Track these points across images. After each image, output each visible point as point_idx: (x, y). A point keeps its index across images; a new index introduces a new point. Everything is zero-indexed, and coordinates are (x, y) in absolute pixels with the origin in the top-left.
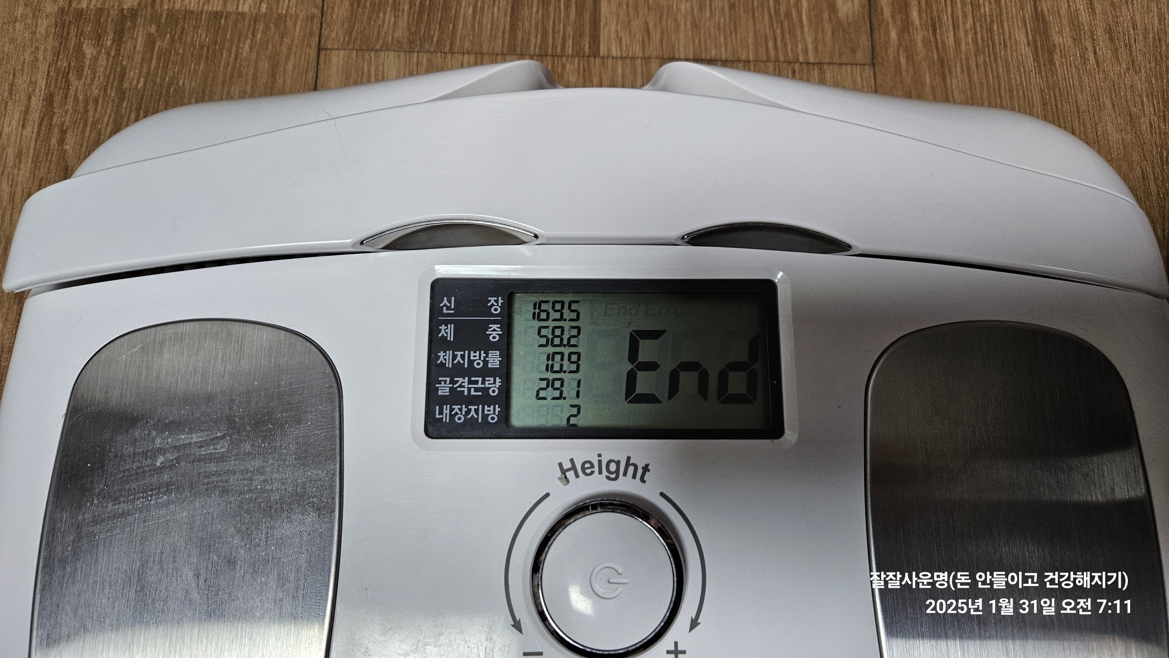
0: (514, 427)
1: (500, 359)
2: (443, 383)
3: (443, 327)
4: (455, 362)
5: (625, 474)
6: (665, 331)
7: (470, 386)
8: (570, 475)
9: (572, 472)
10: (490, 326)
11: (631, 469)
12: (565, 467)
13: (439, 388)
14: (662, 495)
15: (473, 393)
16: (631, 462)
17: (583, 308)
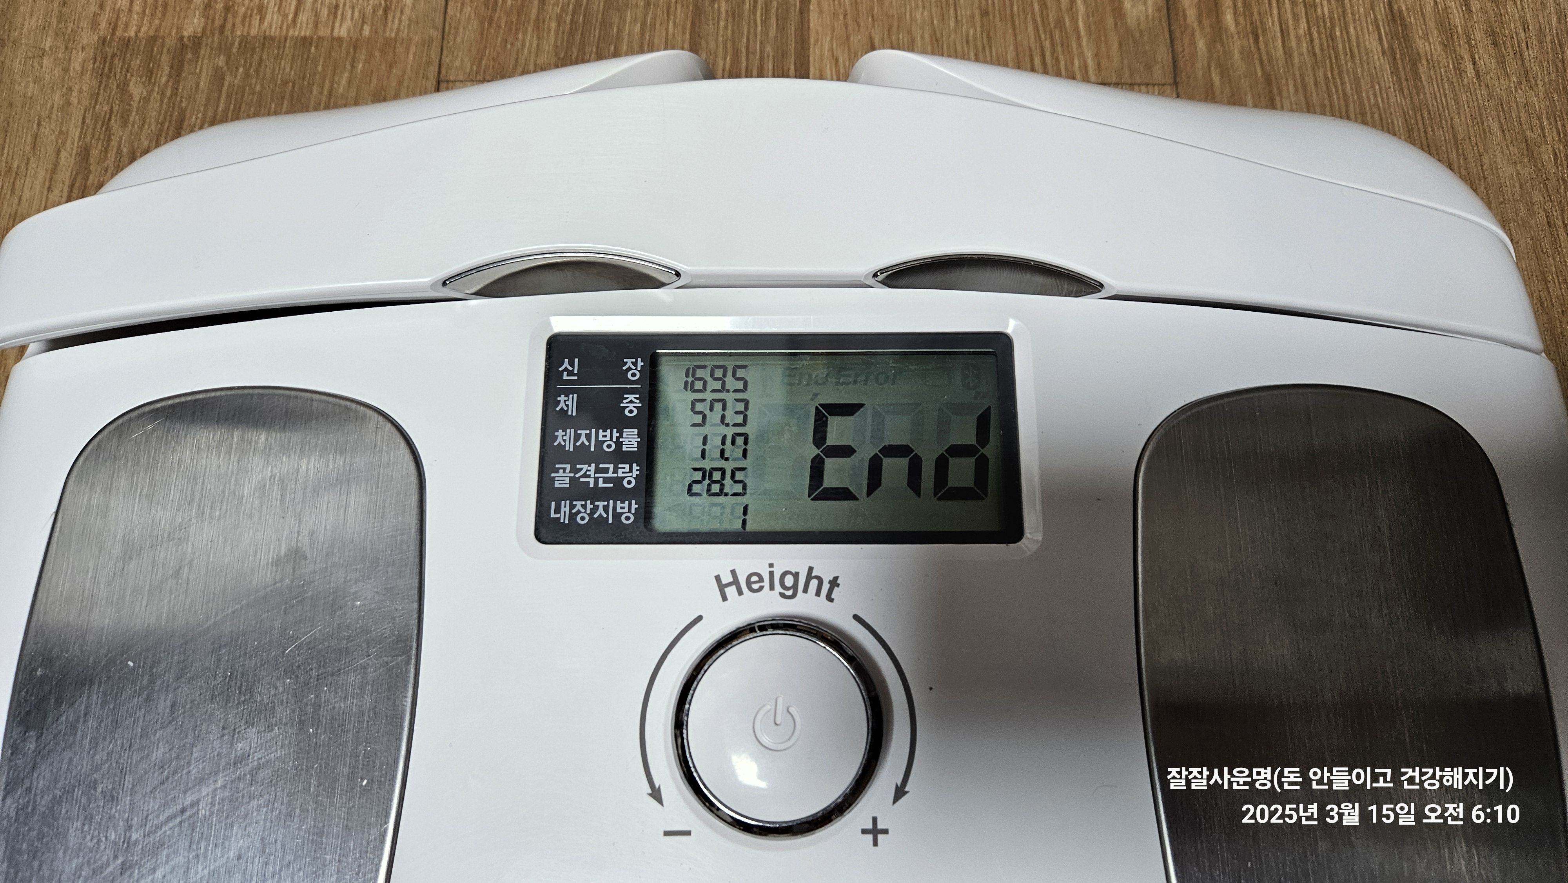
0: (658, 530)
1: (639, 440)
2: (561, 471)
3: (562, 398)
4: (578, 444)
5: (805, 590)
6: (864, 405)
7: (597, 475)
8: (731, 591)
9: (733, 588)
10: (626, 396)
11: (814, 583)
12: (724, 582)
13: (556, 479)
14: (856, 617)
15: (601, 484)
16: (813, 575)
17: (752, 374)
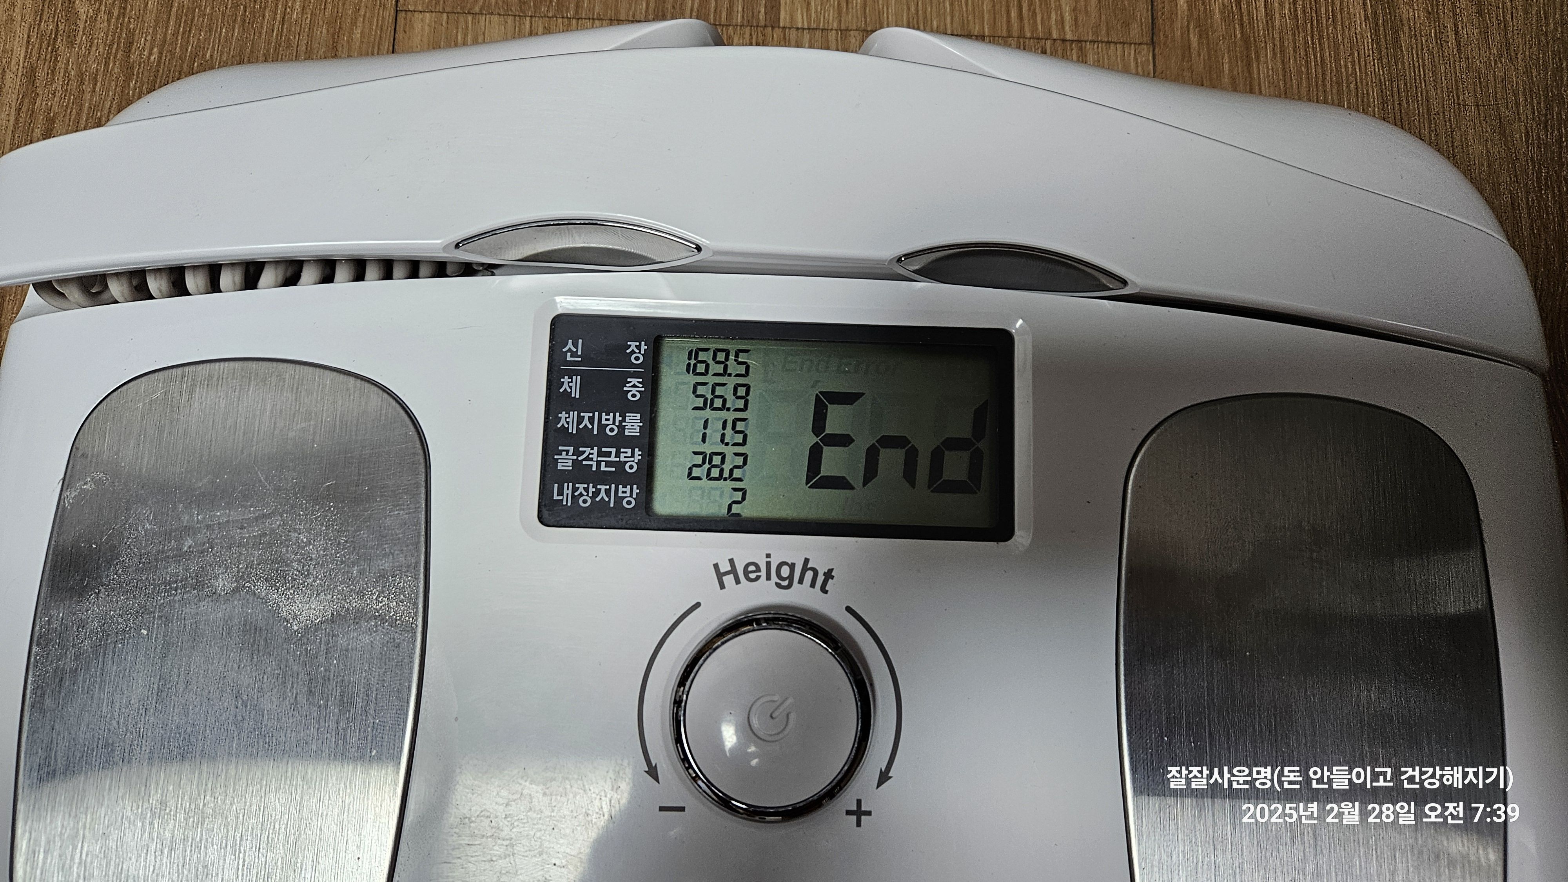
0: (656, 515)
1: (641, 424)
2: (564, 453)
3: (566, 379)
4: (581, 427)
5: (801, 581)
6: (863, 394)
7: (599, 459)
8: (729, 580)
9: (732, 575)
10: (629, 380)
11: (809, 575)
12: (722, 570)
13: (559, 461)
14: (849, 609)
15: (603, 468)
16: (809, 566)
17: (755, 360)
